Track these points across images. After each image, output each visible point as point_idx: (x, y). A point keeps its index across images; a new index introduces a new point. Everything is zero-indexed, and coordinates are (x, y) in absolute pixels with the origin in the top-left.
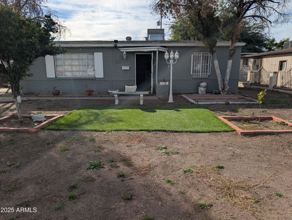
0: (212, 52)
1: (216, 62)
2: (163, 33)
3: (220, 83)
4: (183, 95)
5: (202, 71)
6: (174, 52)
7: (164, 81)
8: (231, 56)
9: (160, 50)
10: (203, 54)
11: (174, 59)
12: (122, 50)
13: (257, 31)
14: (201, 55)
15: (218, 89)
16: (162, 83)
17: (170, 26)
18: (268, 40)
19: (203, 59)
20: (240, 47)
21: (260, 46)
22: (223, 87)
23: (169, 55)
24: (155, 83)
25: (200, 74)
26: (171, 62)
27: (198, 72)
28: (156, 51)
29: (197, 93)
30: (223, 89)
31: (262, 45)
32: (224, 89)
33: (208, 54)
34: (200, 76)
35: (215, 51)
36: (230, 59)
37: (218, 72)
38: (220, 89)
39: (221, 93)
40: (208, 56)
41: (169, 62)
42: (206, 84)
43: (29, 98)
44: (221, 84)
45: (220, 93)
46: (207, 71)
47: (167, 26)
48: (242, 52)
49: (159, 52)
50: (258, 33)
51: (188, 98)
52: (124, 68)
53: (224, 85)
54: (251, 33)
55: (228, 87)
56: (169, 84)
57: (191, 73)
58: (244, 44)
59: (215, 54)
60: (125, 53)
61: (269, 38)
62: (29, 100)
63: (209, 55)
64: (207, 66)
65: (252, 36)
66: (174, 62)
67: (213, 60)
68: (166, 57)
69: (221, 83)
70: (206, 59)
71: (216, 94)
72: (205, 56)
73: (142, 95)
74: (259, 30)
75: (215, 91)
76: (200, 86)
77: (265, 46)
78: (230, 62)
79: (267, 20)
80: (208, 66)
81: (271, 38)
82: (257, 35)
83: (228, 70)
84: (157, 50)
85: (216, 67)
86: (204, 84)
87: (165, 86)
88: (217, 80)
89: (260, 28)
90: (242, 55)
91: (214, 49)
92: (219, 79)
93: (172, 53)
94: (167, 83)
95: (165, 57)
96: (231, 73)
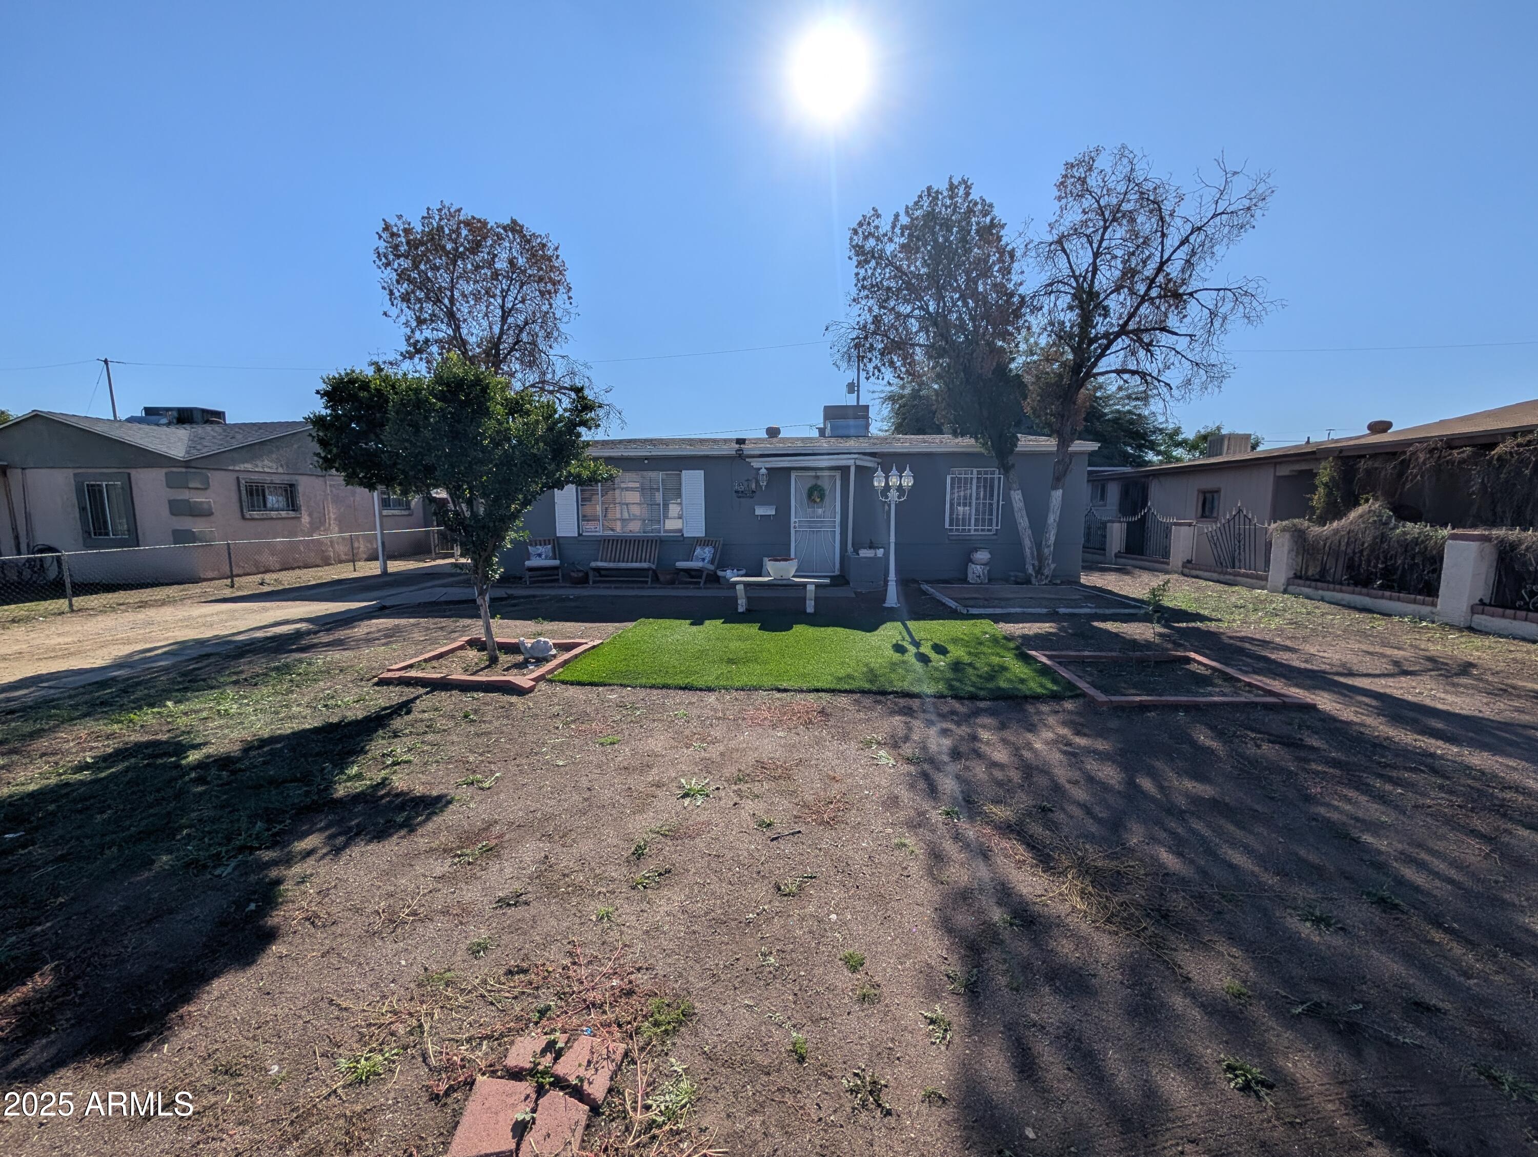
0: (1006, 468)
1: (1017, 497)
2: (867, 417)
3: (1028, 551)
4: (925, 587)
5: (977, 520)
6: (901, 471)
7: (870, 548)
8: (1058, 480)
9: (859, 463)
10: (979, 473)
11: (900, 488)
12: (756, 463)
13: (1127, 408)
14: (975, 476)
15: (1024, 570)
16: (865, 553)
17: (883, 395)
18: (1161, 431)
19: (978, 487)
20: (1082, 453)
21: (1140, 447)
22: (1036, 563)
23: (887, 478)
24: (846, 551)
25: (973, 527)
26: (893, 495)
27: (965, 521)
28: (848, 467)
29: (965, 580)
30: (1039, 571)
31: (1143, 446)
32: (1040, 568)
33: (993, 473)
34: (972, 533)
35: (1013, 465)
36: (1055, 488)
37: (1023, 522)
38: (1030, 570)
39: (1033, 580)
40: (992, 479)
41: (887, 497)
42: (989, 556)
43: (510, 592)
44: (1033, 558)
45: (1028, 582)
46: (991, 520)
47: (876, 395)
48: (1089, 465)
49: (858, 468)
50: (1130, 412)
51: (939, 596)
52: (760, 511)
53: (1040, 557)
54: (1112, 412)
55: (1053, 566)
56: (886, 554)
57: (947, 526)
58: (1094, 446)
59: (1012, 475)
60: (763, 471)
61: (1164, 426)
62: (510, 597)
63: (996, 476)
64: (991, 505)
65: (1115, 421)
66: (899, 497)
67: (1008, 489)
68: (879, 482)
69: (1032, 553)
70: (987, 486)
71: (1017, 583)
72: (986, 479)
73: (811, 588)
74: (1135, 403)
75: (1016, 576)
76: (971, 561)
77: (1153, 446)
78: (1057, 495)
79: (1159, 381)
80: (995, 506)
81: (1171, 426)
82: (1129, 417)
83: (1052, 518)
84: (851, 462)
85: (1016, 509)
86: (982, 556)
87: (875, 559)
88: (1020, 544)
89: (1137, 399)
90: (1090, 473)
91: (1011, 460)
92: (1027, 543)
93: (894, 471)
94: (880, 552)
95: (876, 484)
96: (1060, 524)
